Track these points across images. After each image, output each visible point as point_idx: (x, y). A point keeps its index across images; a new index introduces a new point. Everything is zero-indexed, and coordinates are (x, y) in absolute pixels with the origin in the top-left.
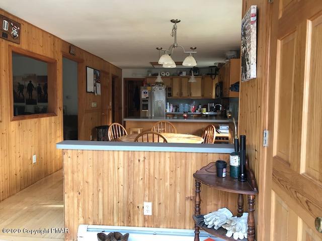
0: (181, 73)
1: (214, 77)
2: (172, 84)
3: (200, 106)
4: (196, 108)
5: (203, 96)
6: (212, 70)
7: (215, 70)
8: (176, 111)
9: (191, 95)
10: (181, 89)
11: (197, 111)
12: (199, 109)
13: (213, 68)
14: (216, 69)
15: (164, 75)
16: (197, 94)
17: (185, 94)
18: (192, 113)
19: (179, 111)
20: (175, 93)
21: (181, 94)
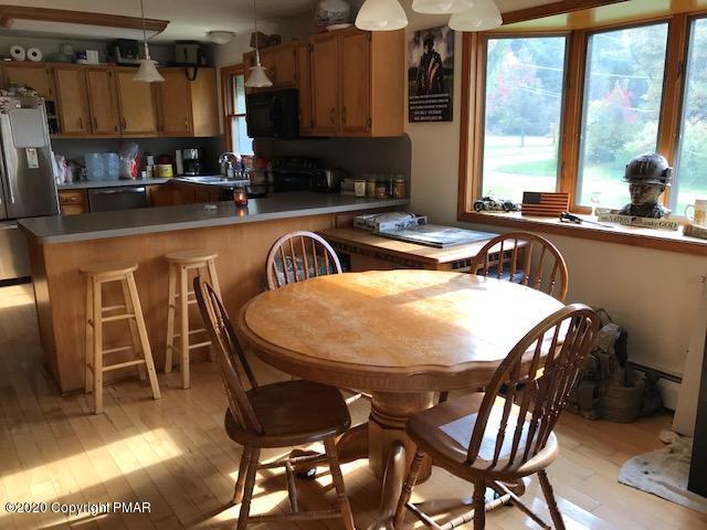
0: (81, 54)
1: (192, 75)
2: (55, 89)
3: (150, 160)
4: (141, 166)
5: (160, 128)
6: (185, 51)
7: (195, 53)
8: (77, 178)
9: (123, 124)
10: (88, 108)
11: (144, 174)
12: (149, 168)
13: (189, 47)
14: (198, 50)
15: (21, 57)
16: (142, 123)
17: (105, 125)
18: (134, 181)
19: (86, 180)
20: (71, 119)
21: (91, 123)
